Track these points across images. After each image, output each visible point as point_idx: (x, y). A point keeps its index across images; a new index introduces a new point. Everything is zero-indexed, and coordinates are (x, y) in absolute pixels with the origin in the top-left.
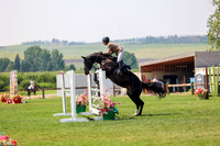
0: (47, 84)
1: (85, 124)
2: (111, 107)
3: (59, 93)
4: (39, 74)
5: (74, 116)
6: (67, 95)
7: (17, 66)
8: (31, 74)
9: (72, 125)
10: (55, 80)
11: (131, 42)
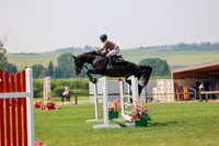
0: (80, 91)
1: (117, 130)
2: (143, 113)
3: (92, 100)
4: (72, 80)
5: (106, 123)
6: (100, 101)
7: (51, 72)
8: (64, 80)
9: (104, 131)
10: (87, 87)
11: (164, 49)
